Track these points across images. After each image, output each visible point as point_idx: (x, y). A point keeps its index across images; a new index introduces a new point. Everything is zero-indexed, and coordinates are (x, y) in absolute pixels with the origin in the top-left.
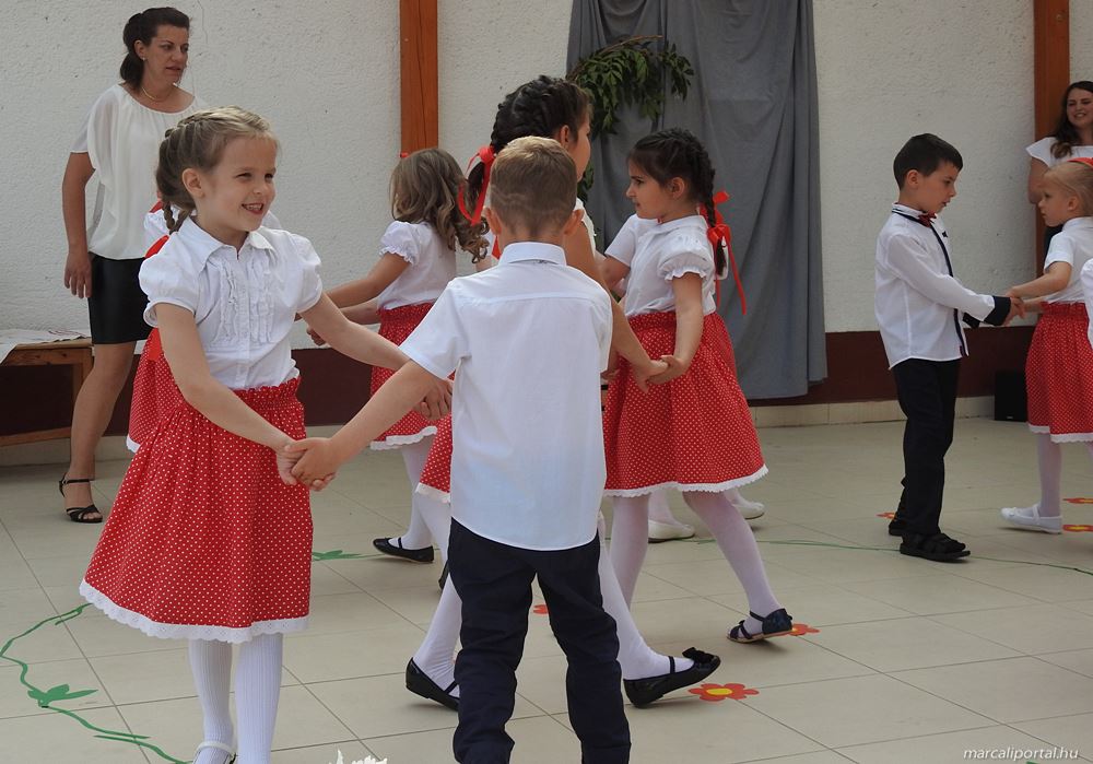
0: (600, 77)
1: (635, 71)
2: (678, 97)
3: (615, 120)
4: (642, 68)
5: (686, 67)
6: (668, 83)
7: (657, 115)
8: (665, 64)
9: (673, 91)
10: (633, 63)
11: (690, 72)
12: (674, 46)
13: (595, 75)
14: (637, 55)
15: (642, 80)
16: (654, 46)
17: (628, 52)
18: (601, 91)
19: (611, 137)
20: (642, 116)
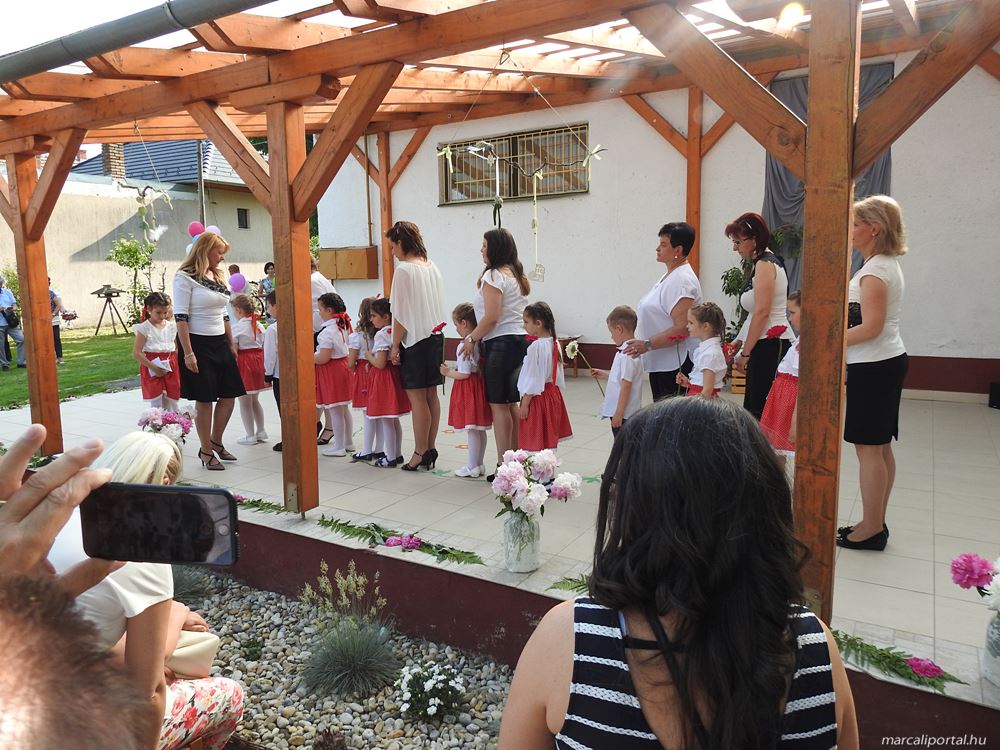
7: (796, 258)
20: (788, 258)
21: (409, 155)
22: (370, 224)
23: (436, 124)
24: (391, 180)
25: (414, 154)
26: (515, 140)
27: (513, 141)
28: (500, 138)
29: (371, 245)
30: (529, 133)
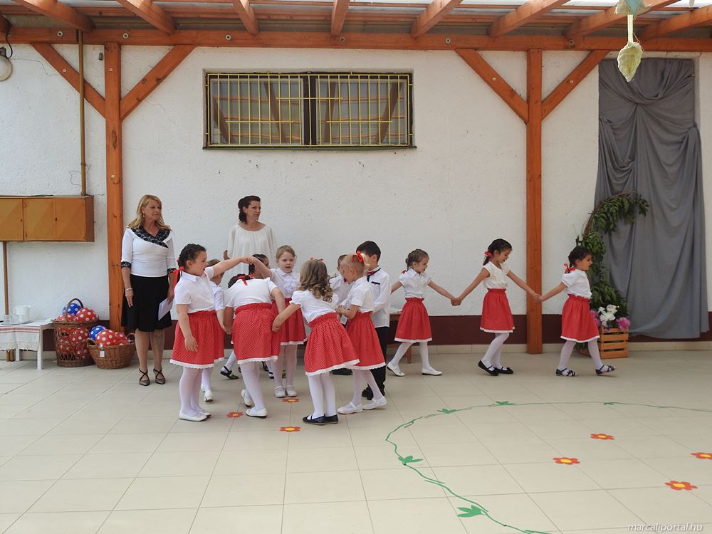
0: (609, 209)
1: (623, 206)
2: (642, 216)
3: (615, 226)
4: (627, 205)
5: (646, 204)
6: (637, 210)
7: (633, 223)
8: (636, 203)
9: (640, 213)
10: (622, 203)
11: (648, 206)
12: (640, 196)
13: (606, 209)
14: (624, 200)
15: (627, 210)
16: (631, 196)
17: (620, 199)
18: (609, 215)
19: (613, 232)
20: (626, 224)
21: (156, 78)
22: (84, 164)
23: (200, 44)
24: (124, 106)
25: (165, 77)
26: (314, 79)
27: (310, 80)
28: (294, 75)
29: (84, 193)
30: (334, 75)
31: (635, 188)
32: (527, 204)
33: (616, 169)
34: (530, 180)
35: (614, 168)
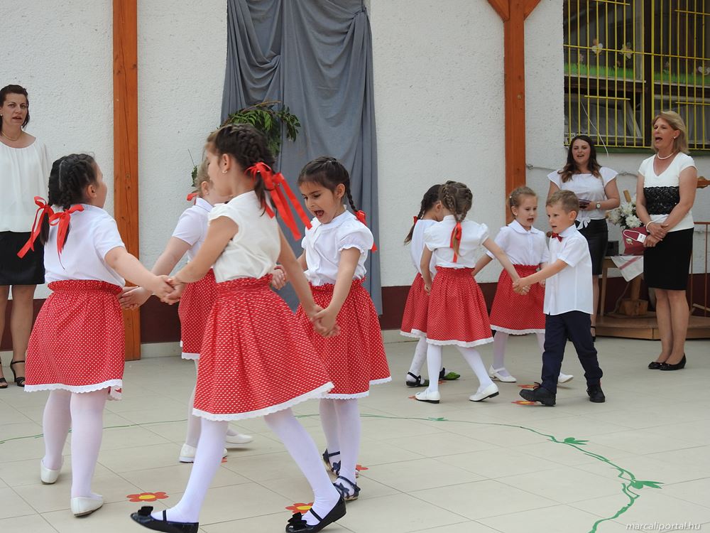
1: (264, 123)
2: (290, 140)
4: (268, 123)
5: (296, 122)
6: (284, 131)
7: (277, 152)
8: (282, 119)
9: (288, 136)
10: (262, 118)
11: (298, 125)
12: (288, 108)
14: (265, 113)
15: (268, 129)
16: (275, 108)
17: (259, 111)
31: (281, 97)
32: (114, 111)
33: (253, 66)
34: (119, 72)
35: (250, 64)
